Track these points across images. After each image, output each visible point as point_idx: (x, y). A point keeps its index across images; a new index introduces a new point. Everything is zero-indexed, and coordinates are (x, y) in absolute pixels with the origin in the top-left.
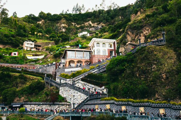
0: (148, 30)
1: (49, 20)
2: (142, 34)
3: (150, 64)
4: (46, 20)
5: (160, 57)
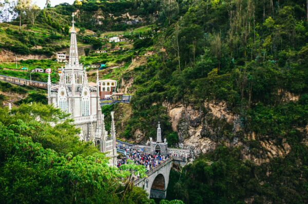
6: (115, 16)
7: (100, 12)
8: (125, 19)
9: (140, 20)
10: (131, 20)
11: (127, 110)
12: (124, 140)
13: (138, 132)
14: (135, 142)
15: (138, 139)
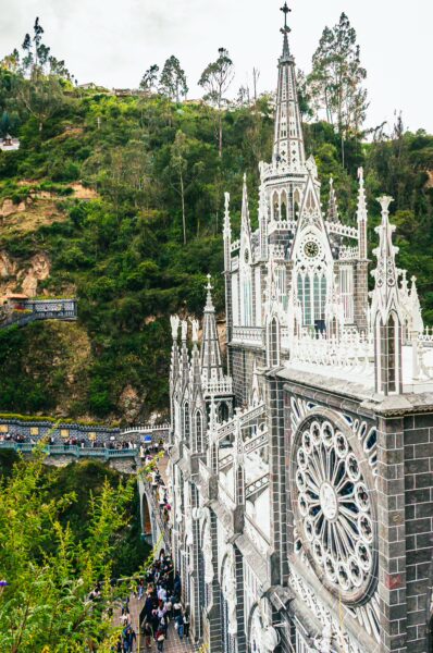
0: (42, 264)
2: (30, 271)
3: (51, 355)
5: (66, 344)
11: (75, 339)
12: (89, 420)
13: (131, 394)
14: (124, 421)
15: (132, 412)
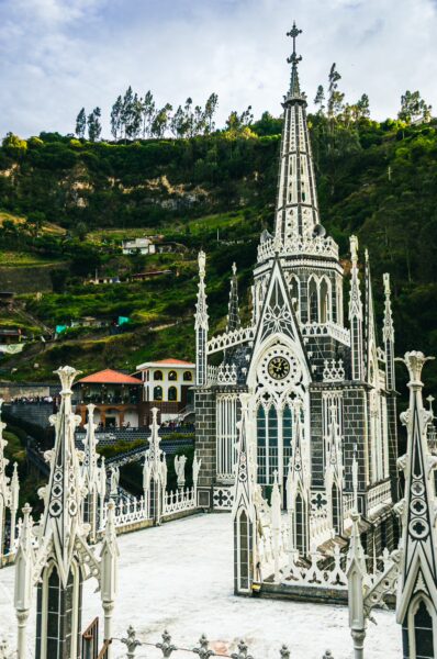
1: (34, 165)
4: (27, 164)
6: (126, 185)
7: (83, 171)
8: (155, 194)
9: (201, 198)
10: (174, 196)
